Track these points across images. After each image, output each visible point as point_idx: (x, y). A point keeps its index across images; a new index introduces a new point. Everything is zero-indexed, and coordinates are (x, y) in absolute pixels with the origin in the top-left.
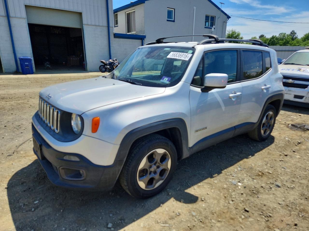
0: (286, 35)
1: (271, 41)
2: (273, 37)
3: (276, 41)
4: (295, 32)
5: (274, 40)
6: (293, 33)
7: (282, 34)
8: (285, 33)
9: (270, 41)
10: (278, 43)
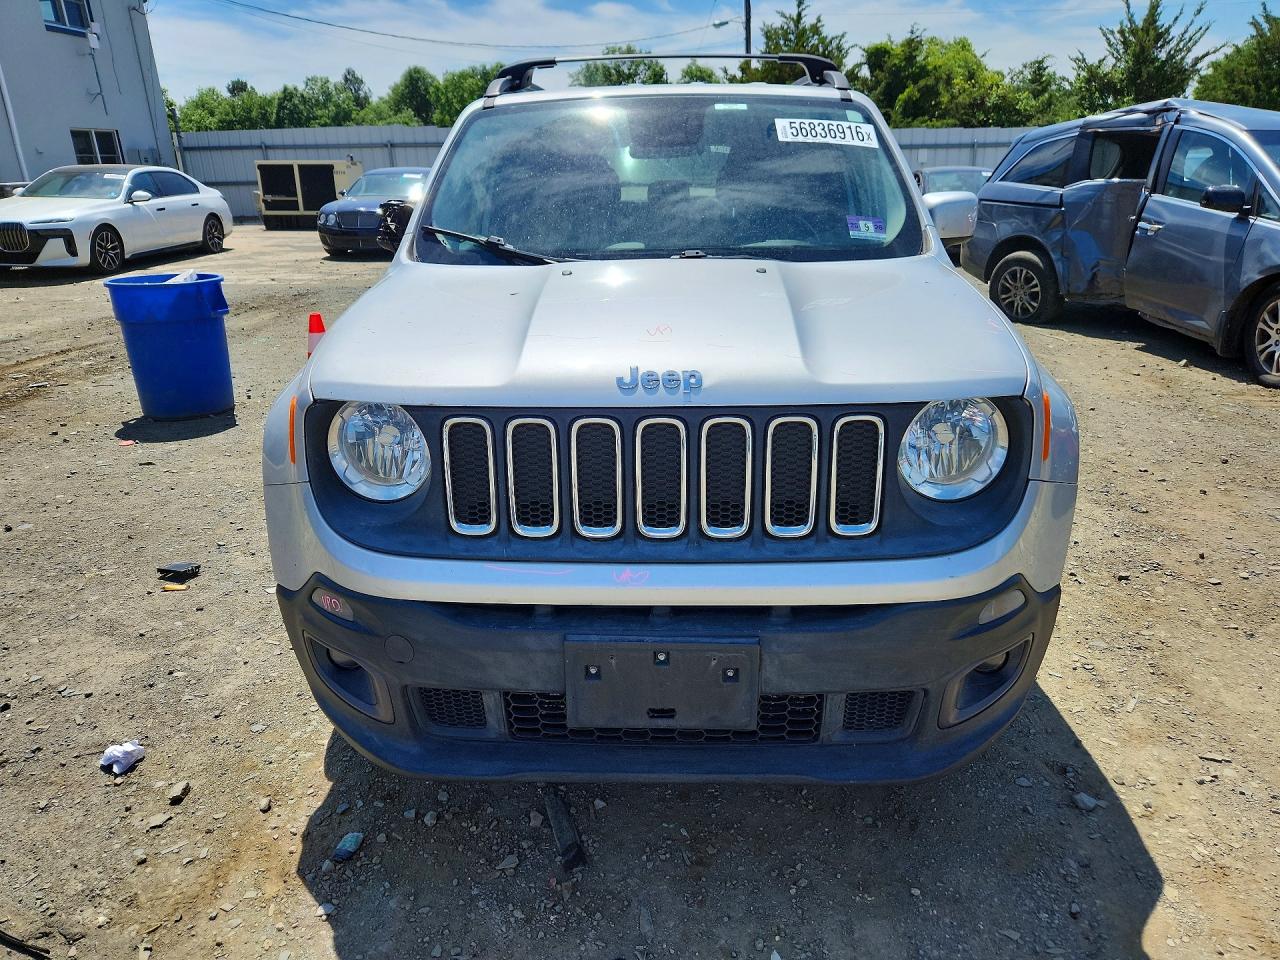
0: (331, 87)
1: (285, 108)
2: (287, 95)
3: (302, 107)
4: (358, 74)
5: (295, 105)
6: (352, 80)
7: (313, 80)
8: (325, 76)
9: (281, 107)
10: (315, 118)
